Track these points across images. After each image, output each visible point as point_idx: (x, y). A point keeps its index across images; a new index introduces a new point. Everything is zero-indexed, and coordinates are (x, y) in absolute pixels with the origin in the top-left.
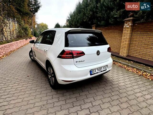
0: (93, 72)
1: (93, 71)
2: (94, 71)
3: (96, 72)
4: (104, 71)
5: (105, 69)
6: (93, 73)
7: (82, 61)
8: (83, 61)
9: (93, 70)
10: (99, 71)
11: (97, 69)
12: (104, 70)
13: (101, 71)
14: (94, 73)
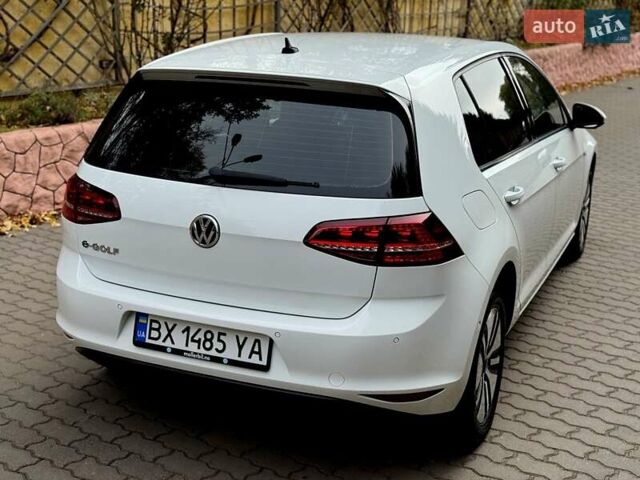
0: (155, 334)
1: (151, 329)
2: (164, 332)
3: (168, 343)
4: (232, 363)
5: (255, 359)
6: (148, 341)
7: (108, 250)
8: (112, 251)
9: (155, 325)
10: (193, 347)
11: (187, 330)
12: (244, 358)
13: (213, 353)
14: (159, 343)
